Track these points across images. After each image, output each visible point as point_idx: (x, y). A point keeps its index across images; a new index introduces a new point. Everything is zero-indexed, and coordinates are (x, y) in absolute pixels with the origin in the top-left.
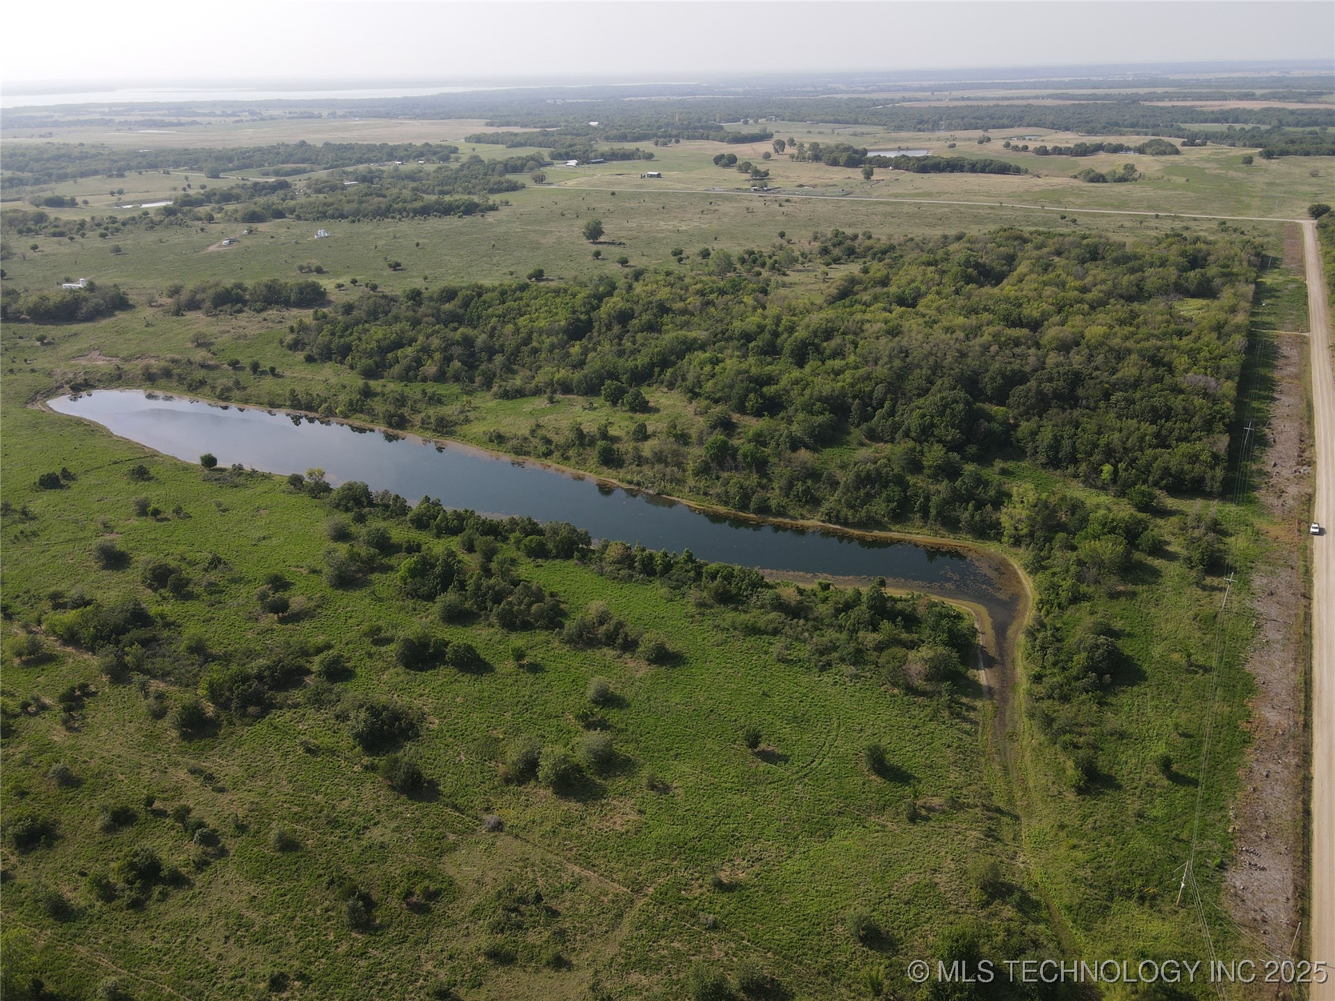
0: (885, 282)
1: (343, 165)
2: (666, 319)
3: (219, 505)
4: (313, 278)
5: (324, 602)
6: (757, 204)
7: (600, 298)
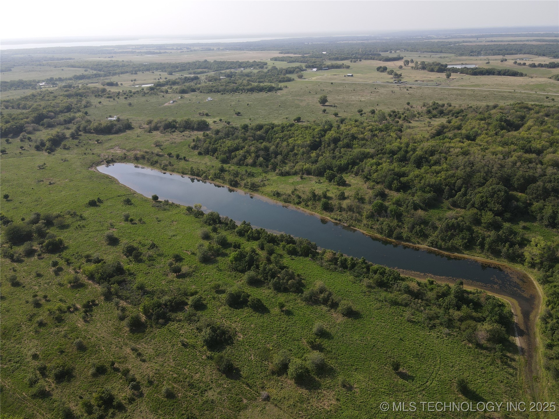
0: (459, 128)
1: (221, 70)
2: (355, 142)
3: (157, 218)
4: (205, 118)
5: (196, 270)
6: (396, 89)
7: (325, 131)
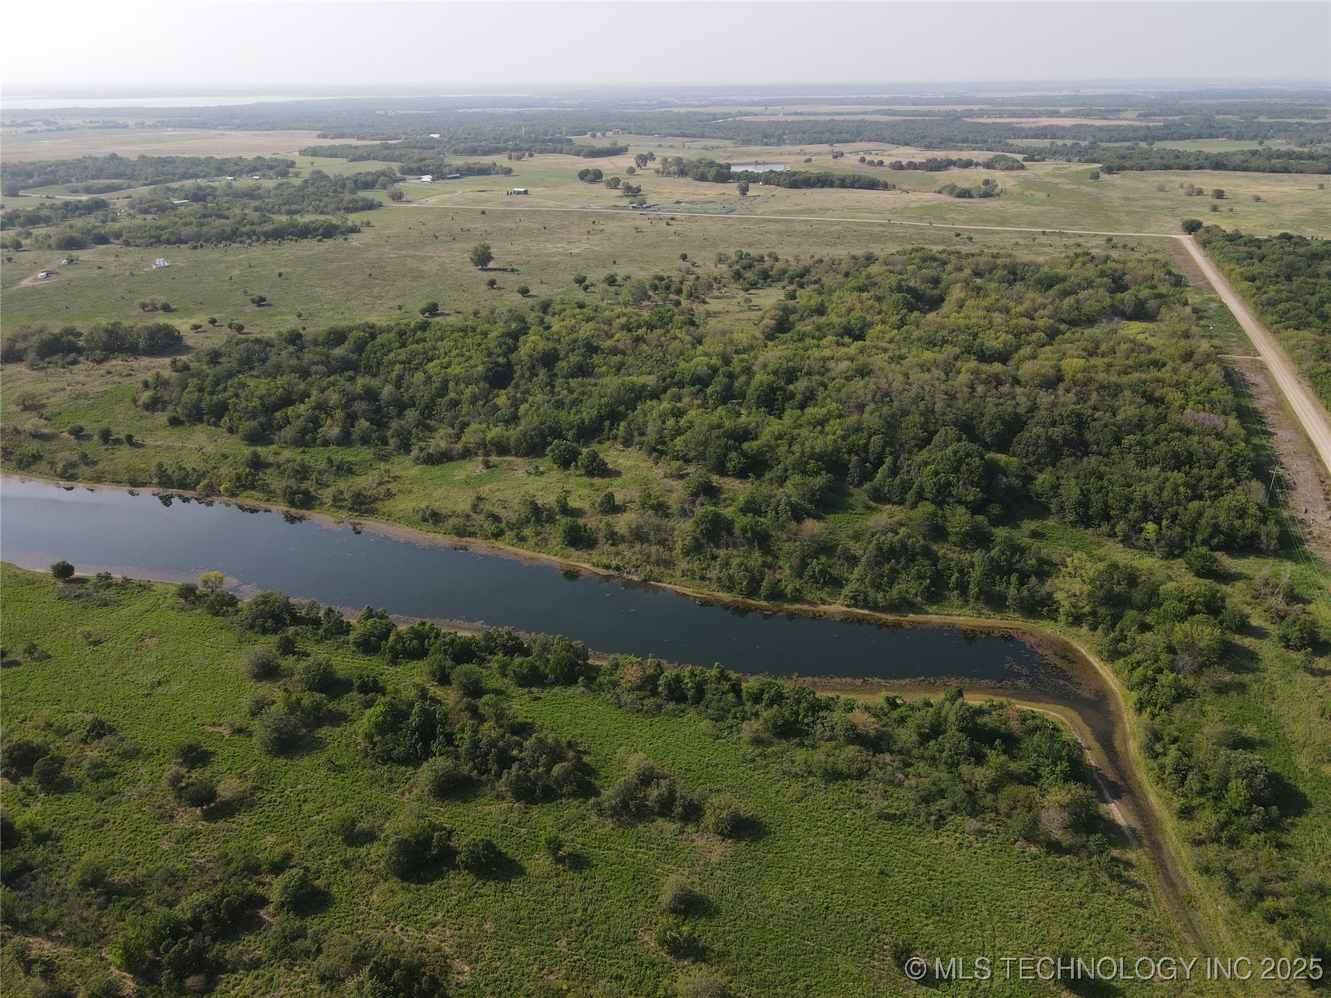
1: (166, 181)
2: (597, 360)
4: (163, 319)
